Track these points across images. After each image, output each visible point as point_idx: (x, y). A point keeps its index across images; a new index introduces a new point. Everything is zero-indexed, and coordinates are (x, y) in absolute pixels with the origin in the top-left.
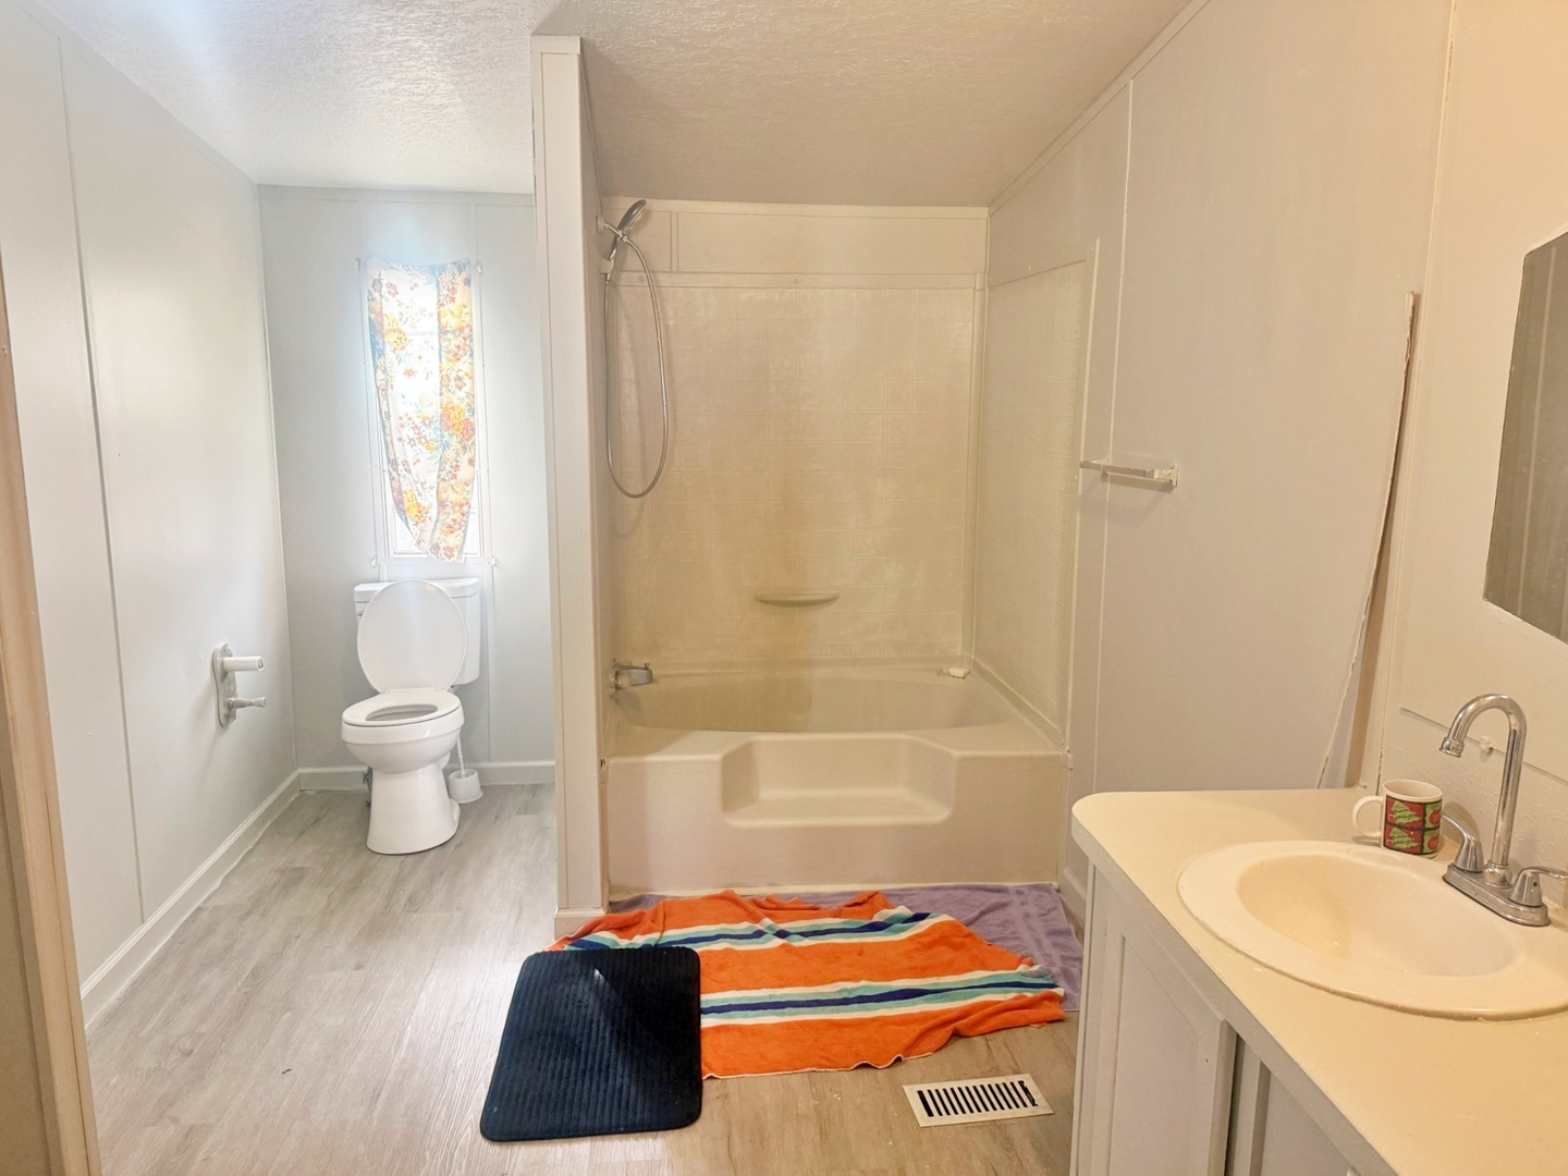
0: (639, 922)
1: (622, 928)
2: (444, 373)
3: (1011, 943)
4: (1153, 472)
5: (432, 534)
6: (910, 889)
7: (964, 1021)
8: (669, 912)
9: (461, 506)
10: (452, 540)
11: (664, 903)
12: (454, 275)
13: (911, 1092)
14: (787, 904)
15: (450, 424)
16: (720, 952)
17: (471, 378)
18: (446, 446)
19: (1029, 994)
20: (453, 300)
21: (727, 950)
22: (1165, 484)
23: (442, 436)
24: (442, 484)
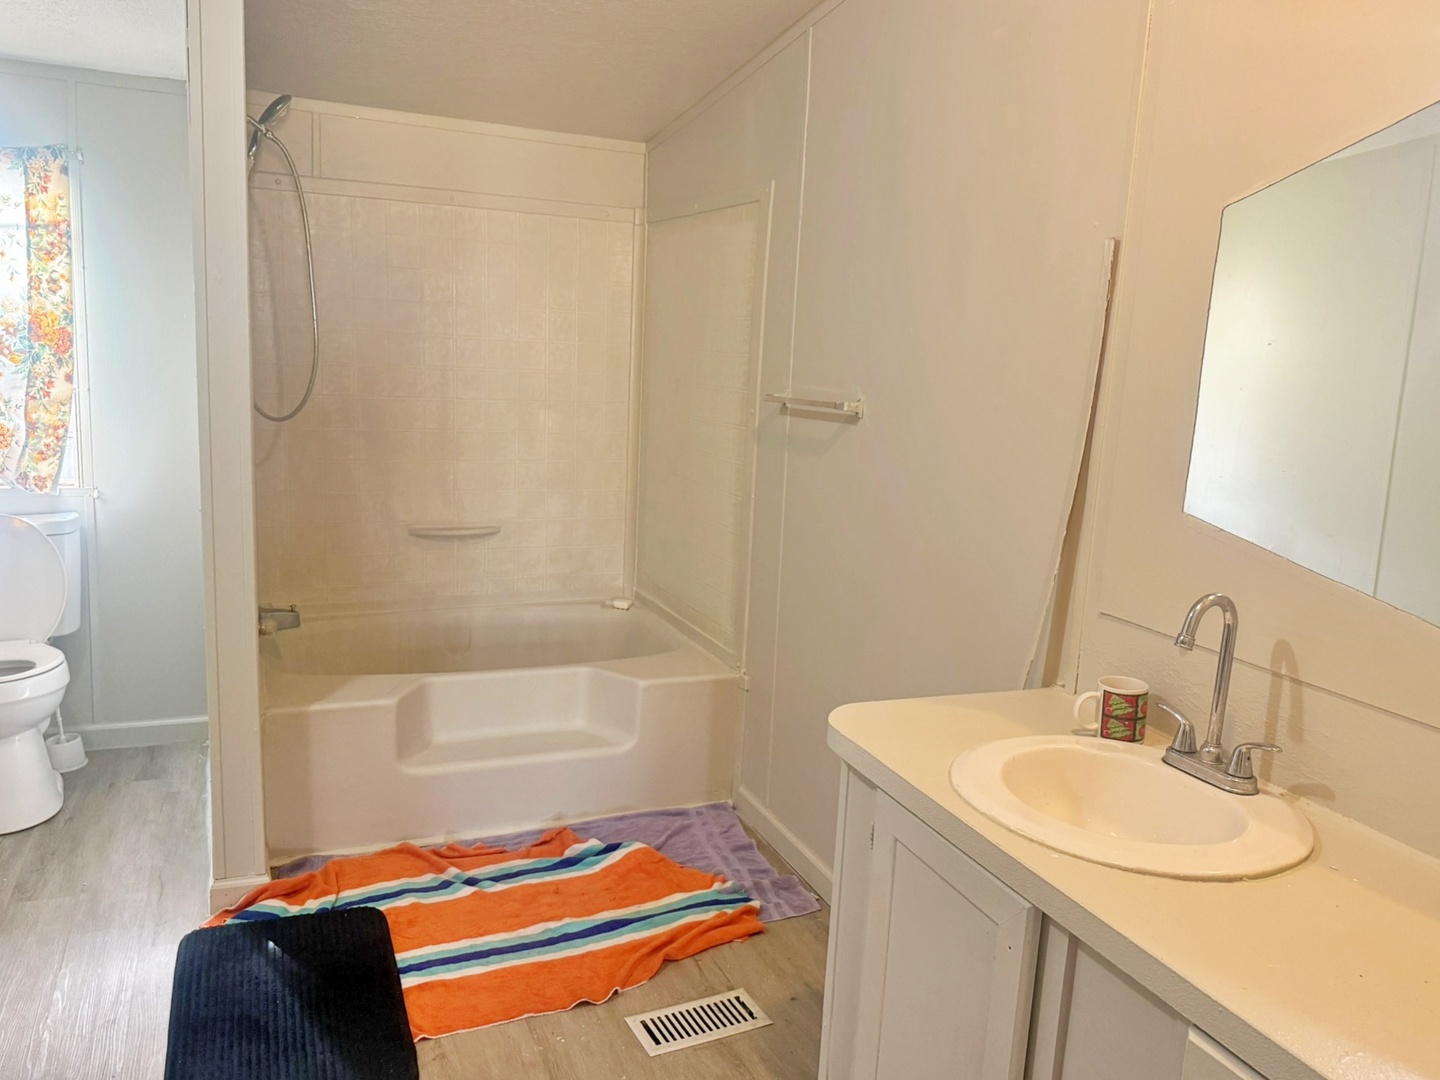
0: (309, 886)
1: (290, 895)
2: (33, 273)
3: (700, 864)
4: (842, 404)
5: (19, 461)
6: (594, 822)
7: (674, 945)
8: (340, 872)
9: (56, 428)
10: (45, 469)
11: (334, 863)
12: (47, 161)
13: (634, 1023)
14: (470, 851)
15: (41, 332)
16: (405, 907)
17: (69, 281)
18: (36, 359)
19: (729, 910)
20: (45, 189)
21: (413, 904)
22: (851, 416)
23: (31, 347)
24: (31, 402)
